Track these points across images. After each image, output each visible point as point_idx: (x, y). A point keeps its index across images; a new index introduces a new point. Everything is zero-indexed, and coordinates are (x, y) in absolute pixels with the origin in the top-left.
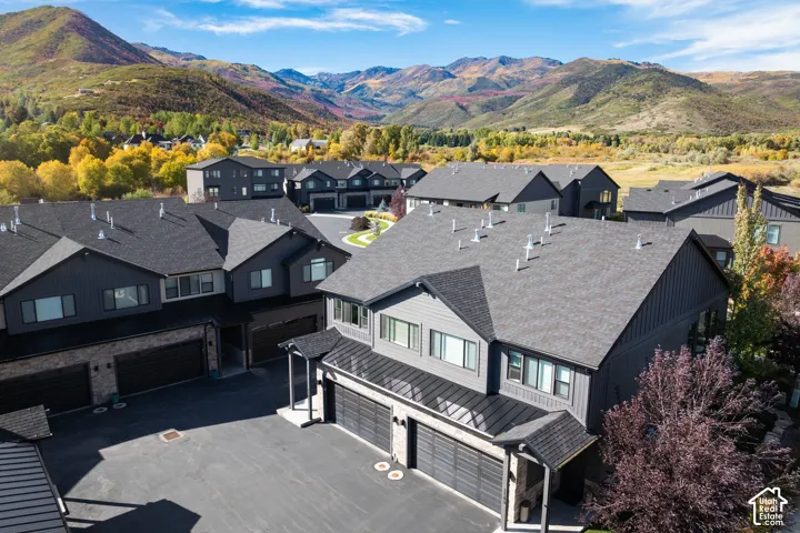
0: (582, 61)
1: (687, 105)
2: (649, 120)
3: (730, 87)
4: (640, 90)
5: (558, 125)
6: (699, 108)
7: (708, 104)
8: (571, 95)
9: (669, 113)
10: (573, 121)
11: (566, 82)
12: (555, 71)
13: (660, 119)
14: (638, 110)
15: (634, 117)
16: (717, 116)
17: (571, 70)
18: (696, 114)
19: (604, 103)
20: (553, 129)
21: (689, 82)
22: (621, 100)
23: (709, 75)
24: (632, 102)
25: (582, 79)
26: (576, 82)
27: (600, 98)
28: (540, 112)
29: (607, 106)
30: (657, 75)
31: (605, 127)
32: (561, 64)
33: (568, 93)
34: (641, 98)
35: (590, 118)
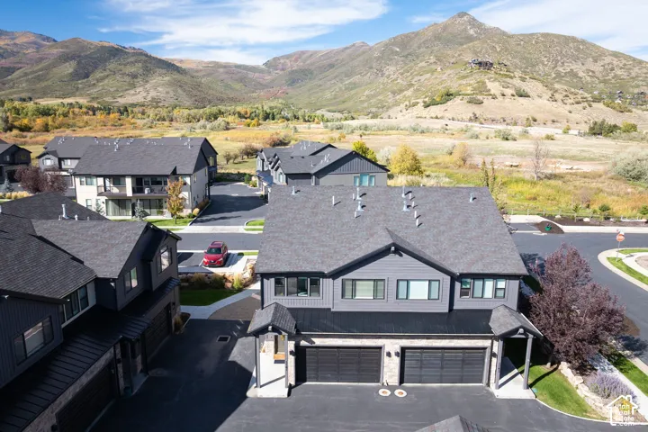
0: (75, 40)
1: (170, 84)
2: (145, 95)
3: (197, 71)
4: (133, 70)
5: (64, 96)
6: (180, 86)
7: (186, 83)
8: (71, 70)
9: (160, 89)
10: (78, 93)
11: (65, 58)
12: (50, 47)
13: (153, 94)
14: (133, 86)
15: (132, 92)
16: (194, 92)
17: (67, 47)
18: (180, 91)
19: (102, 79)
20: (61, 100)
21: (169, 66)
22: (118, 77)
23: (181, 61)
24: (127, 79)
25: (79, 56)
26: (73, 58)
27: (98, 74)
28: (44, 84)
29: (106, 81)
30: (144, 58)
31: (109, 99)
32: (54, 41)
33: (69, 68)
34: (134, 76)
35: (94, 91)
